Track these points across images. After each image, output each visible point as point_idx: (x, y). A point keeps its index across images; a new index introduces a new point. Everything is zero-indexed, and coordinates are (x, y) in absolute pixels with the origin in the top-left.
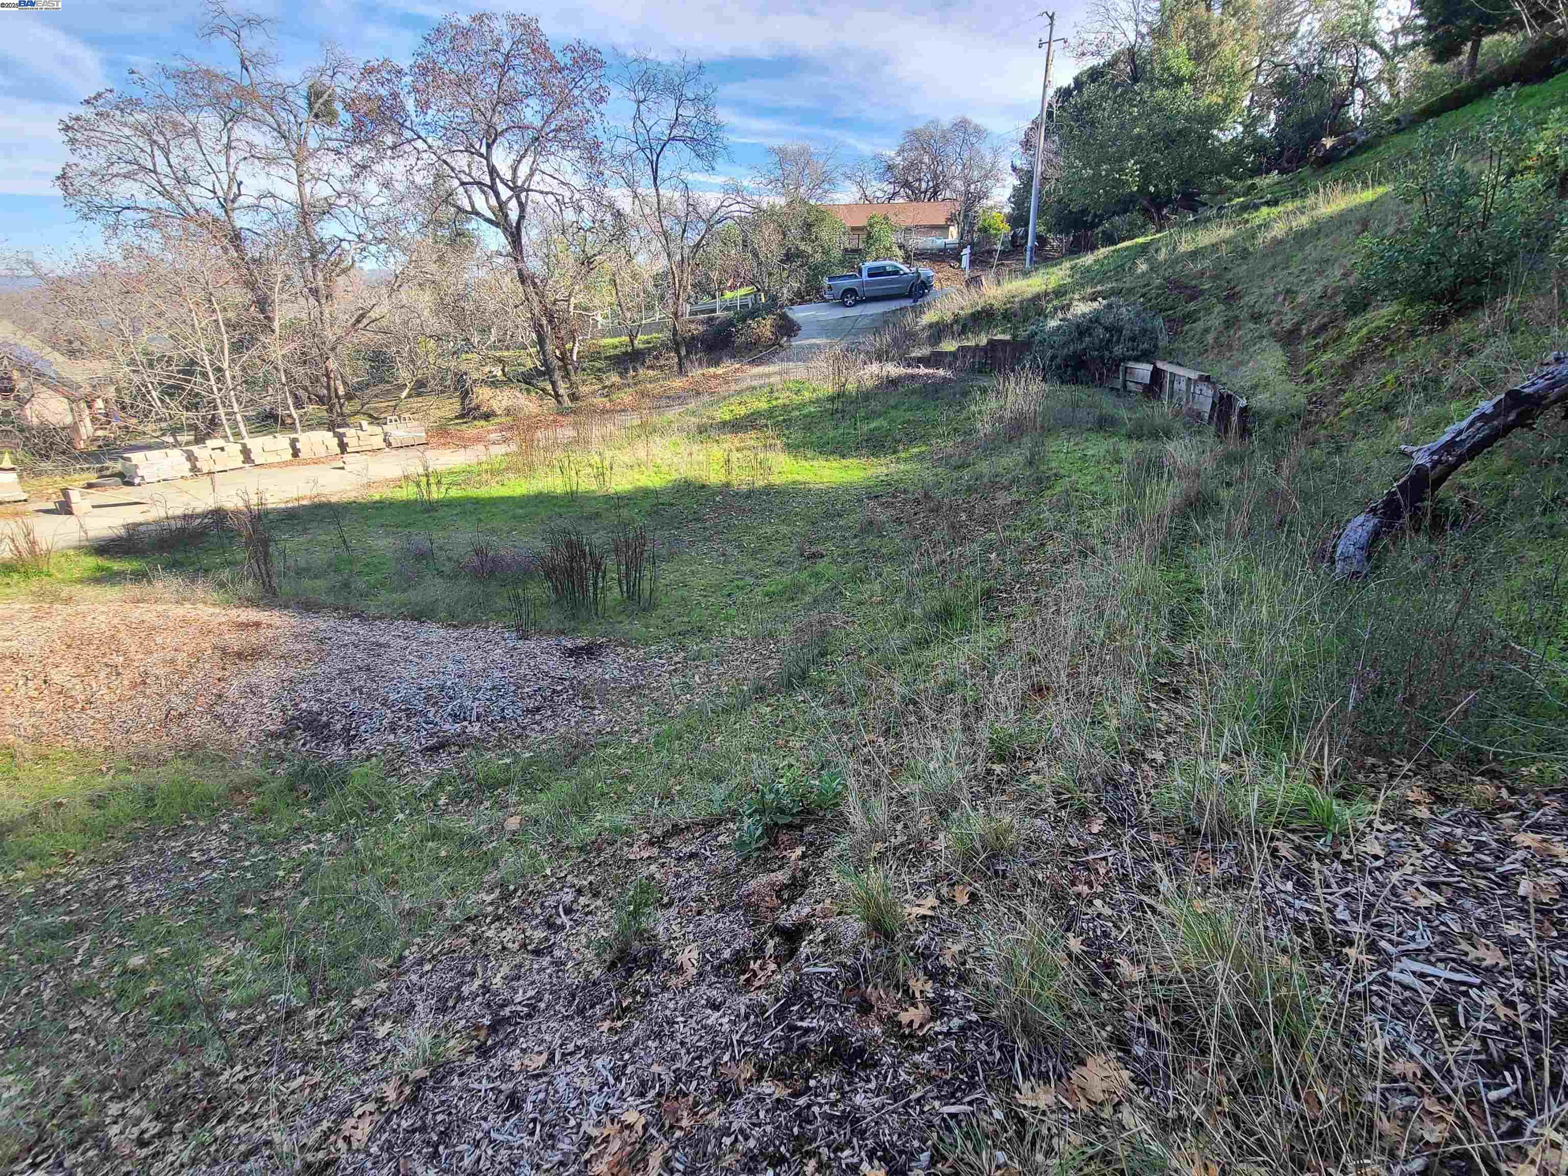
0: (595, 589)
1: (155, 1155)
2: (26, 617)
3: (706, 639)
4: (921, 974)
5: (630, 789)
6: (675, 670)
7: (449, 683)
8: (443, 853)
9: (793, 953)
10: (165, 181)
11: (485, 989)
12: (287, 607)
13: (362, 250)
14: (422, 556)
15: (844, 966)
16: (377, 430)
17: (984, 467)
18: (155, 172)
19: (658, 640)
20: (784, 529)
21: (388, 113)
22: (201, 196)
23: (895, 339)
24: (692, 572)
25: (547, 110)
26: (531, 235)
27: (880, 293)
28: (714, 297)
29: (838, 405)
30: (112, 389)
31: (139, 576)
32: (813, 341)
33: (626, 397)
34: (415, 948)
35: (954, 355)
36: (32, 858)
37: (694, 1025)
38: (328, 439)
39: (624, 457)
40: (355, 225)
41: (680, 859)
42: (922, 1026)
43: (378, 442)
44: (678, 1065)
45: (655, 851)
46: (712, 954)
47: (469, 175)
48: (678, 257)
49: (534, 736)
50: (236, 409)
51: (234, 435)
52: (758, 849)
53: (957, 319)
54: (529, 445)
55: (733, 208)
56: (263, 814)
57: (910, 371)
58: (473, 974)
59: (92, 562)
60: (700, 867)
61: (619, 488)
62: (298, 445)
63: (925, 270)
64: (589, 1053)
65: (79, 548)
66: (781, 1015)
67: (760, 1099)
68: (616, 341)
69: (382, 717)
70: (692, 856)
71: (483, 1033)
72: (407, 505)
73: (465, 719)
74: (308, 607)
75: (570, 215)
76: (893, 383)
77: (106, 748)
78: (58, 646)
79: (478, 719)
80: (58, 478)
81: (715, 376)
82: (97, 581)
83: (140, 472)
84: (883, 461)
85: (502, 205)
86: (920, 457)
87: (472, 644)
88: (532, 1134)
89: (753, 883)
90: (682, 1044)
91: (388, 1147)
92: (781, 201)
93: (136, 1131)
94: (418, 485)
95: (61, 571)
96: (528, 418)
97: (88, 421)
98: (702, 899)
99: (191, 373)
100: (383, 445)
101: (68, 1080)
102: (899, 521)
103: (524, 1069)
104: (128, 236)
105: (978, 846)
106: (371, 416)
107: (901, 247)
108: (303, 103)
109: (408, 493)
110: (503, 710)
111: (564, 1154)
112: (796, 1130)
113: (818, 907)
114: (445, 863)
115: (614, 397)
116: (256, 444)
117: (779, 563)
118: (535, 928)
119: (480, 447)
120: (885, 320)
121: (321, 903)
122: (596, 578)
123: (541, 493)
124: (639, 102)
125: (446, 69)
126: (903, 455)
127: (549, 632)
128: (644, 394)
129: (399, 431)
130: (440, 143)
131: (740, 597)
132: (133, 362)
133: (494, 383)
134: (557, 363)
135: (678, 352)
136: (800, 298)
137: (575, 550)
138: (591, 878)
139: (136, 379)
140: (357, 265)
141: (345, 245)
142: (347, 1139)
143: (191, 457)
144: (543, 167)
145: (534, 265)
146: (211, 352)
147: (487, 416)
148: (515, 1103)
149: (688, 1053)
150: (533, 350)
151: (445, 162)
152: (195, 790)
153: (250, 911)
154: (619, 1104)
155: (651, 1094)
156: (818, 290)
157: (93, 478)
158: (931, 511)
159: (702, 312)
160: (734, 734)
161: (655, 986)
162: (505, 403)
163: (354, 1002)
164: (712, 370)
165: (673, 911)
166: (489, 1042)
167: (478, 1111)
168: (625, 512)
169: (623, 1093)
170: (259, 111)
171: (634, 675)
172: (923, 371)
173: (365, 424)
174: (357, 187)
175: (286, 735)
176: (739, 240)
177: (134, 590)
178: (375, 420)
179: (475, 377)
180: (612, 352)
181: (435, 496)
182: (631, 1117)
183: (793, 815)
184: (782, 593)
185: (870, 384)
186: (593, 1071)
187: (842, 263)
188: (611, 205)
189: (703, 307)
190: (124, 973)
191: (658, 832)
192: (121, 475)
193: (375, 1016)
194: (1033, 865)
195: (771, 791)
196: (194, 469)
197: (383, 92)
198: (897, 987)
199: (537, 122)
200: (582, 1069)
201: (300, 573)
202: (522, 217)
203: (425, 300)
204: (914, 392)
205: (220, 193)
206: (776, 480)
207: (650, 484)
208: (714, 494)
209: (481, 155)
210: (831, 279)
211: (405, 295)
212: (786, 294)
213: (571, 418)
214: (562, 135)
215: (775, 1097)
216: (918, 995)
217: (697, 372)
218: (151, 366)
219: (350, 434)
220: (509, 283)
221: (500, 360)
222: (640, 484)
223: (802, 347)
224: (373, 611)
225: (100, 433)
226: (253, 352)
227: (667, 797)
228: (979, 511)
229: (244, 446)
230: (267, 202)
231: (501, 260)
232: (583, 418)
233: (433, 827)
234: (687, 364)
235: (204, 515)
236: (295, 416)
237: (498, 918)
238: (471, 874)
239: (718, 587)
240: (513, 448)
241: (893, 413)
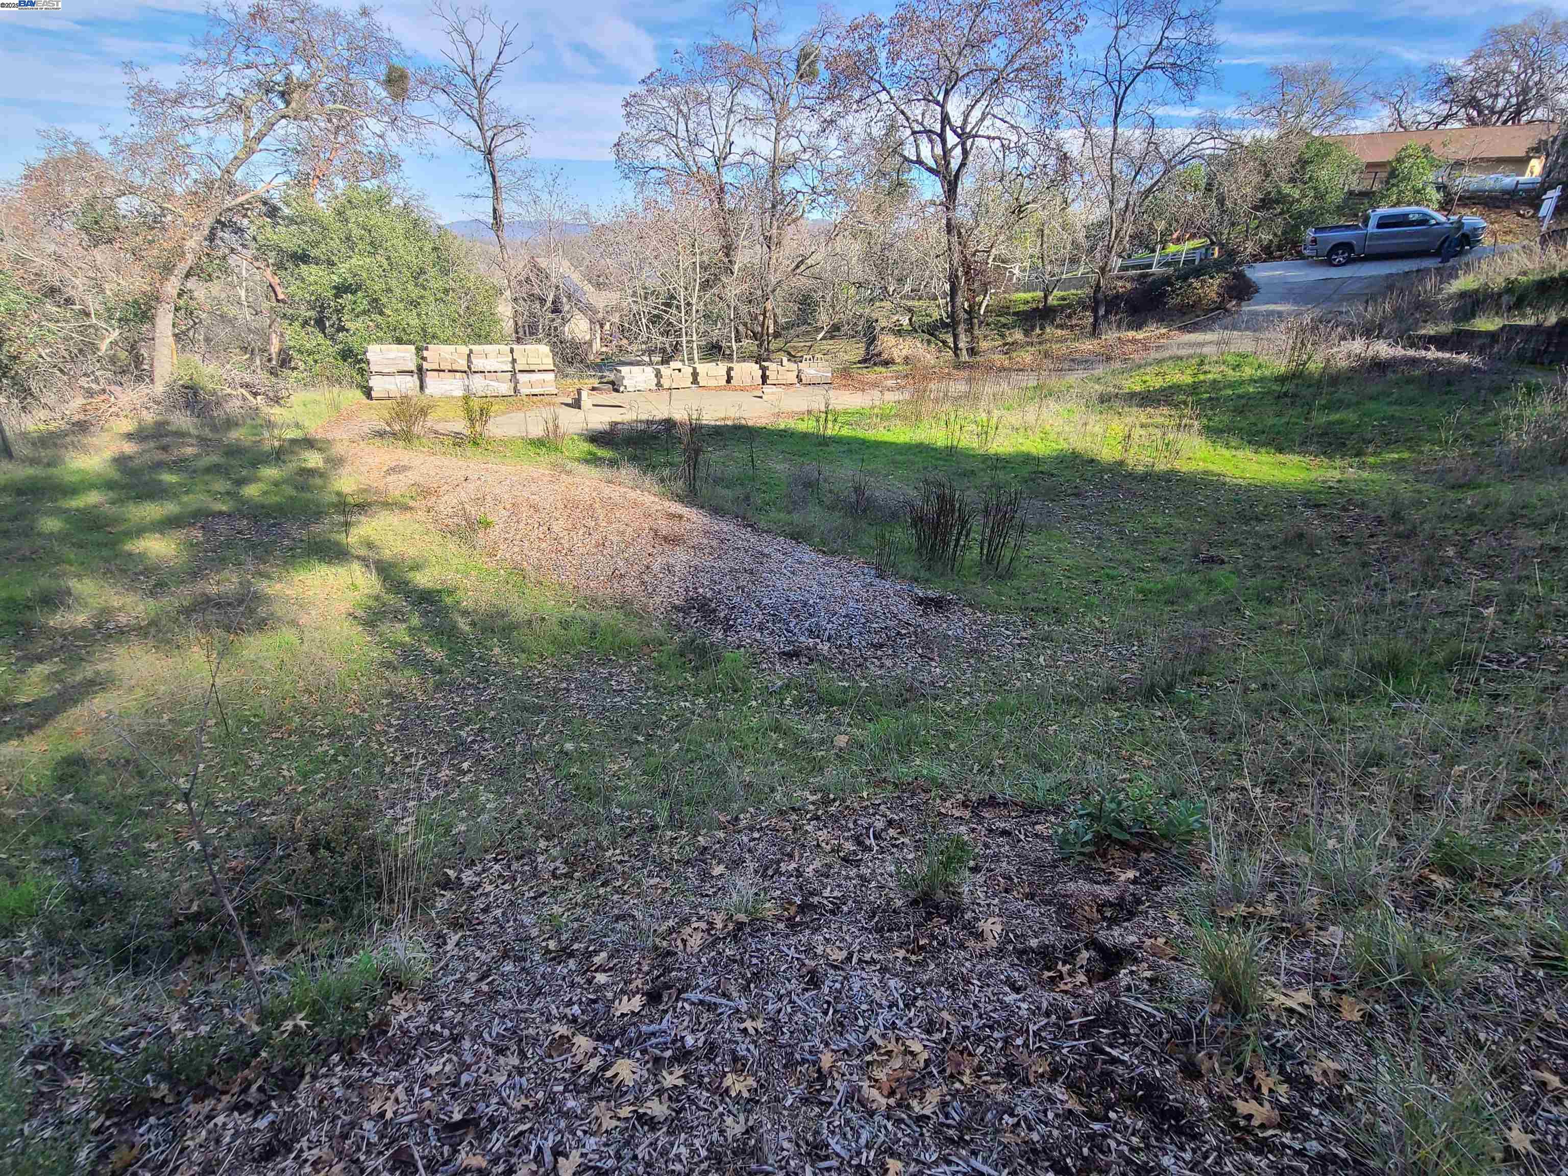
0: (956, 546)
1: (562, 888)
2: (546, 479)
3: (1059, 622)
4: (1274, 1070)
5: (952, 746)
6: (1019, 645)
7: (811, 602)
8: (781, 746)
9: (1107, 975)
10: (682, 144)
11: (799, 873)
12: (702, 507)
13: (813, 201)
14: (809, 485)
15: (1174, 1017)
16: (793, 366)
17: (1505, 493)
18: (676, 137)
19: (1008, 610)
20: (1179, 523)
21: (862, 68)
22: (704, 156)
23: (1397, 311)
24: (1060, 550)
25: (1013, 50)
26: (967, 183)
27: (1391, 249)
28: (1153, 251)
29: (1289, 387)
30: (618, 315)
31: (613, 463)
32: (1272, 307)
33: (1026, 356)
34: (748, 815)
35: (1493, 336)
36: (523, 651)
37: (990, 994)
38: (753, 369)
39: (1014, 418)
40: (812, 177)
41: (991, 831)
42: (1263, 1127)
43: (792, 377)
44: (968, 1023)
45: (967, 814)
46: (1016, 936)
47: (922, 124)
48: (1122, 205)
49: (873, 669)
50: (694, 338)
51: (689, 360)
52: (1081, 854)
53: (1510, 287)
54: (920, 395)
55: (1205, 145)
56: (661, 667)
57: (1411, 353)
58: (791, 856)
59: (586, 446)
60: (1013, 847)
61: (1001, 450)
62: (732, 373)
63: (1472, 218)
64: (884, 970)
65: (580, 435)
66: (1087, 1030)
67: (1050, 1099)
68: (1028, 296)
69: (755, 615)
70: (1005, 833)
71: (793, 910)
72: (805, 436)
73: (818, 637)
74: (717, 511)
75: (1012, 161)
76: (1380, 366)
77: (574, 587)
78: (560, 505)
79: (829, 640)
80: (576, 381)
81: (1134, 341)
82: (587, 461)
83: (625, 382)
84: (1338, 463)
85: (946, 153)
86: (1399, 466)
87: (836, 571)
88: (826, 1013)
89: (1072, 886)
90: (975, 1006)
91: (714, 963)
92: (1269, 134)
93: (553, 866)
94: (818, 421)
95: (568, 450)
96: (925, 368)
97: (598, 340)
98: (1011, 879)
99: (668, 305)
100: (796, 381)
101: (521, 811)
102: (1342, 539)
103: (826, 956)
104: (649, 192)
105: (1393, 962)
106: (789, 354)
107: (1440, 187)
108: (793, 66)
109: (807, 426)
110: (851, 637)
111: (850, 1045)
112: (1085, 1151)
113: (1148, 942)
114: (782, 754)
115: (1014, 355)
116: (703, 368)
117: (1164, 560)
118: (847, 839)
119: (876, 393)
120: (1390, 285)
121: (688, 750)
122: (960, 534)
123: (921, 444)
124: (1119, 28)
125: (923, 18)
126: (1371, 460)
127: (904, 577)
128: (1047, 355)
129: (811, 370)
130: (902, 93)
131: (1109, 586)
132: (634, 294)
133: (898, 332)
134: (963, 316)
135: (1095, 311)
136: (1268, 254)
137: (945, 504)
138: (901, 815)
139: (635, 308)
140: (806, 215)
141: (800, 196)
142: (684, 941)
143: (658, 375)
144: (996, 111)
145: (963, 214)
146: (686, 289)
147: (886, 363)
148: (814, 980)
149: (980, 1016)
150: (941, 301)
151: (903, 112)
152: (622, 635)
153: (641, 739)
154: (905, 1028)
155: (937, 1036)
156: (1295, 245)
157: (595, 382)
158: (1398, 535)
159: (1134, 267)
160: (1074, 728)
161: (953, 940)
162: (905, 352)
163: (700, 838)
164: (1131, 334)
165: (980, 878)
166: (797, 919)
167: (784, 971)
168: (1001, 475)
169: (910, 1020)
170: (758, 77)
171: (976, 638)
172: (1433, 354)
173: (785, 359)
174: (821, 142)
175: (684, 610)
176: (1203, 183)
177: (608, 472)
178: (792, 357)
179: (884, 324)
180: (1022, 308)
181: (829, 432)
182: (916, 1047)
183: (1131, 834)
184: (1159, 593)
185: (1344, 364)
186: (885, 987)
187: (1339, 210)
188: (1059, 148)
189: (1137, 262)
190: (561, 751)
191: (974, 797)
192: (613, 383)
193: (714, 857)
194: (1474, 1017)
195: (1113, 800)
196: (659, 384)
197: (862, 47)
198: (1239, 1070)
199: (1000, 63)
200: (875, 981)
201: (717, 481)
202: (963, 165)
203: (856, 248)
204: (1409, 381)
205: (717, 154)
206: (1183, 466)
207: (1034, 451)
208: (1102, 471)
209: (938, 103)
210: (1318, 230)
211: (839, 245)
212: (1250, 247)
213: (965, 374)
214: (1024, 75)
215: (1066, 1106)
216: (1265, 1090)
217: (1111, 336)
218: (646, 299)
219: (772, 366)
220: (936, 233)
221: (910, 310)
222: (1024, 449)
223: (1256, 314)
224: (763, 525)
225: (604, 349)
226: (715, 290)
227: (986, 766)
228: (1481, 547)
229: (695, 369)
230: (749, 159)
231: (932, 210)
232: (978, 375)
233: (777, 720)
234: (1104, 326)
235: (660, 422)
236: (735, 348)
237: (818, 818)
238: (800, 771)
239: (1088, 571)
240: (907, 396)
241: (1371, 406)
